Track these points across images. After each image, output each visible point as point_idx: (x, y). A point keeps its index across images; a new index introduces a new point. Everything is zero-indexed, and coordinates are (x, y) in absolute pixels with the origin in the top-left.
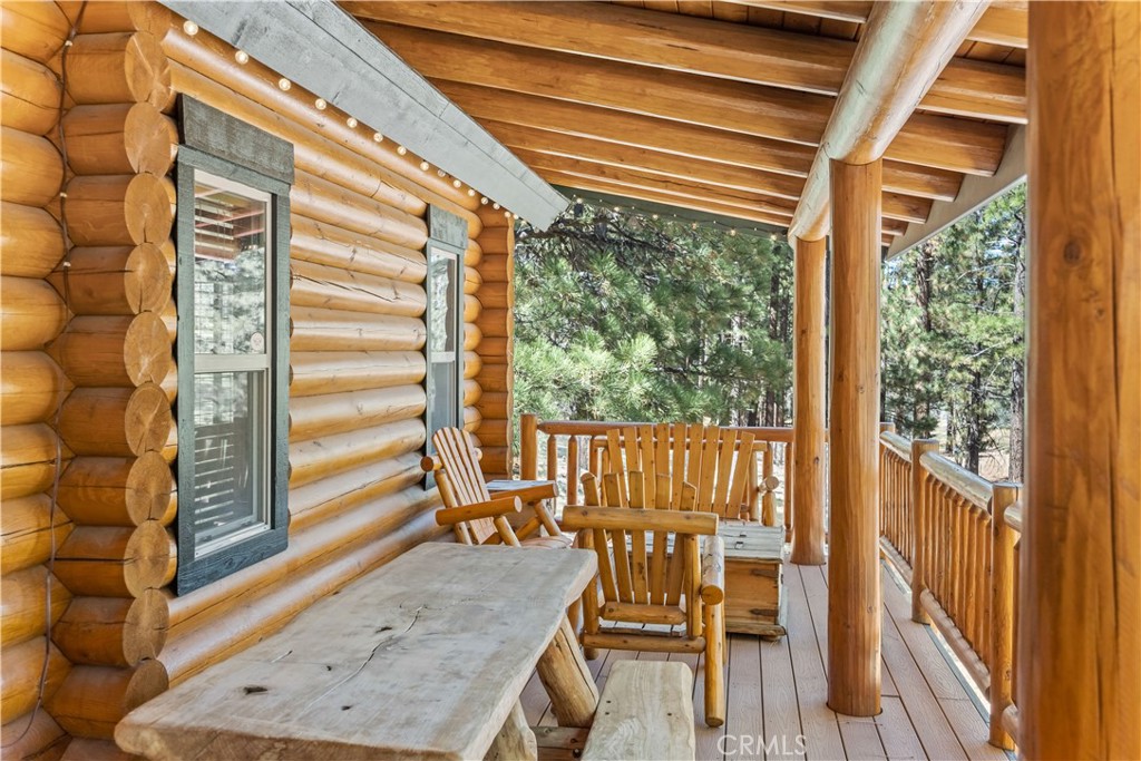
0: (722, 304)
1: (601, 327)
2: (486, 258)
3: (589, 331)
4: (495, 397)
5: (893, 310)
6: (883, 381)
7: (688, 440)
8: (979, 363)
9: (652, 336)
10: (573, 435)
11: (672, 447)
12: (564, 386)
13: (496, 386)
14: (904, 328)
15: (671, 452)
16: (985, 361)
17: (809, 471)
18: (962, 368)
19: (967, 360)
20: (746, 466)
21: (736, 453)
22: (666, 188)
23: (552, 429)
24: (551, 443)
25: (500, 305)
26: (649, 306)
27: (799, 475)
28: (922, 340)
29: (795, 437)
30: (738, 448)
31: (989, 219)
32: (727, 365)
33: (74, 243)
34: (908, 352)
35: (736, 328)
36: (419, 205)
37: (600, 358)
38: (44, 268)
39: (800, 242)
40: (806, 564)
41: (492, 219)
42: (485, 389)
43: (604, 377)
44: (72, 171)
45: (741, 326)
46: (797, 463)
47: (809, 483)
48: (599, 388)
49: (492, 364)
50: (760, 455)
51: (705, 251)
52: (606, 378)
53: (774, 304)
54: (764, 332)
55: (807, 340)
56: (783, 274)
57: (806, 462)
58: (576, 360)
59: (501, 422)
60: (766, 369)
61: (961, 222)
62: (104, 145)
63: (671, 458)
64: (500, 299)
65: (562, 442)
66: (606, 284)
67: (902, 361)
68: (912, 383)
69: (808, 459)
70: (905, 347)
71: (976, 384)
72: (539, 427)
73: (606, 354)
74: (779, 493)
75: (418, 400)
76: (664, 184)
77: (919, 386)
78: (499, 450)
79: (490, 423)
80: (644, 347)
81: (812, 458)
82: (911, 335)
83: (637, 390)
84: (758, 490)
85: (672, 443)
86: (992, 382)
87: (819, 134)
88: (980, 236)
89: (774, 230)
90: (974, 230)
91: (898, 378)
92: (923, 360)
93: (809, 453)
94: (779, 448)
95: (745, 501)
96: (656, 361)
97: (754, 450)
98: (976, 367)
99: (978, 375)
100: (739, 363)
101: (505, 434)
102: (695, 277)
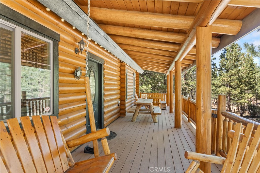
0: (158, 81)
2: (137, 77)
3: (144, 84)
10: (145, 94)
18: (190, 89)
19: (190, 88)
24: (143, 95)
31: (192, 70)
32: (159, 88)
33: (121, 79)
36: (133, 73)
37: (145, 87)
38: (119, 80)
39: (167, 75)
42: (137, 90)
43: (145, 89)
44: (121, 74)
47: (168, 98)
48: (145, 91)
49: (137, 87)
52: (146, 89)
54: (163, 84)
58: (142, 87)
61: (189, 69)
62: (123, 72)
71: (191, 91)
72: (142, 93)
74: (166, 99)
75: (133, 90)
79: (137, 93)
80: (150, 86)
81: (168, 96)
87: (169, 68)
89: (165, 74)
97: (163, 95)
101: (139, 94)
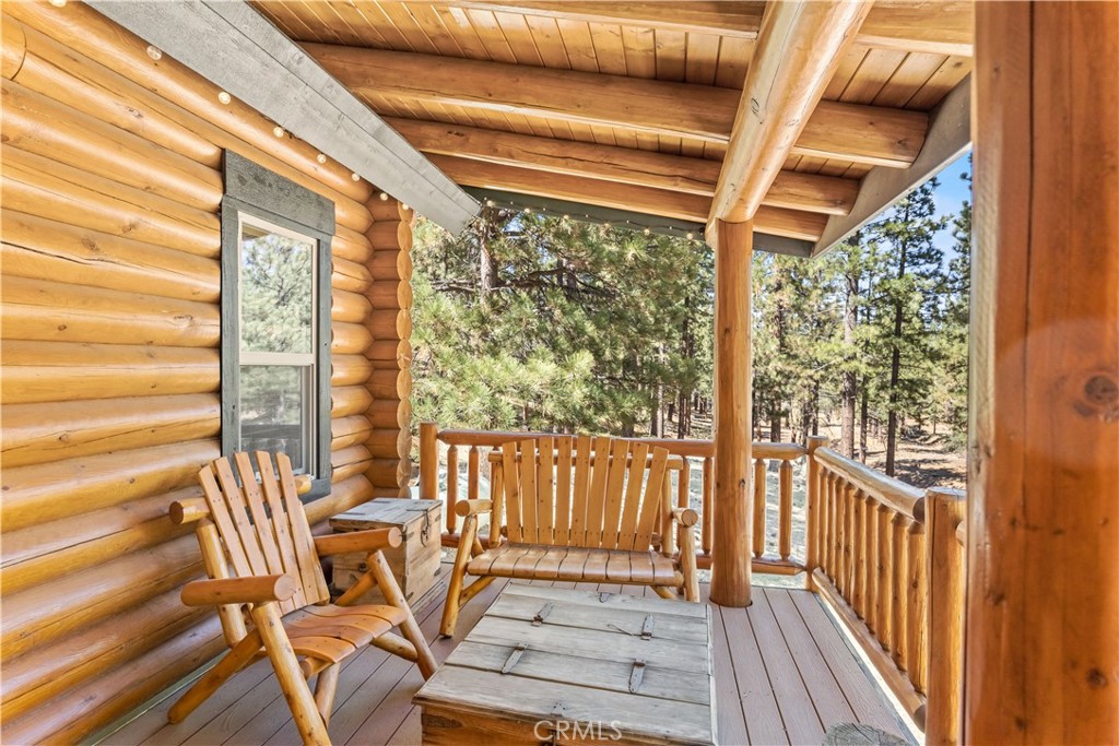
1: (554, 346)
2: (377, 253)
3: (540, 347)
4: (386, 405)
5: (760, 341)
6: (754, 385)
7: (593, 454)
8: (819, 374)
9: (591, 352)
10: (474, 445)
11: (574, 464)
12: (523, 391)
13: (386, 393)
14: (767, 352)
15: (573, 469)
16: (823, 372)
17: (733, 496)
18: (807, 377)
19: (811, 372)
20: (659, 486)
21: (647, 471)
22: (566, 166)
23: (453, 439)
24: (452, 454)
25: (391, 305)
26: (590, 328)
27: (720, 499)
28: (780, 360)
29: (716, 451)
30: (649, 465)
34: (770, 367)
35: (661, 352)
36: (210, 152)
37: (546, 368)
39: (723, 224)
40: (728, 606)
41: (382, 212)
42: (375, 396)
43: (552, 383)
45: (664, 352)
46: (718, 485)
47: (733, 510)
48: (548, 392)
49: (383, 368)
50: (674, 475)
51: (636, 292)
52: (554, 385)
53: (684, 338)
54: (679, 355)
55: (731, 341)
56: (690, 321)
57: (730, 486)
59: (392, 432)
60: (680, 377)
63: (573, 476)
64: (390, 298)
65: (463, 452)
66: (557, 312)
67: (766, 373)
68: (772, 387)
69: (733, 482)
70: (768, 364)
72: (439, 436)
73: (554, 365)
76: (563, 161)
77: (776, 389)
78: (391, 462)
79: (382, 432)
80: (585, 360)
81: (737, 480)
82: (772, 356)
83: (578, 395)
84: (672, 516)
85: (574, 459)
86: (827, 387)
88: (819, 292)
90: (816, 288)
91: (762, 384)
92: (779, 373)
93: (733, 475)
94: (696, 464)
95: (656, 529)
96: (595, 371)
97: (668, 469)
98: (817, 377)
99: (817, 382)
100: (659, 373)
101: (396, 445)
102: (630, 313)
